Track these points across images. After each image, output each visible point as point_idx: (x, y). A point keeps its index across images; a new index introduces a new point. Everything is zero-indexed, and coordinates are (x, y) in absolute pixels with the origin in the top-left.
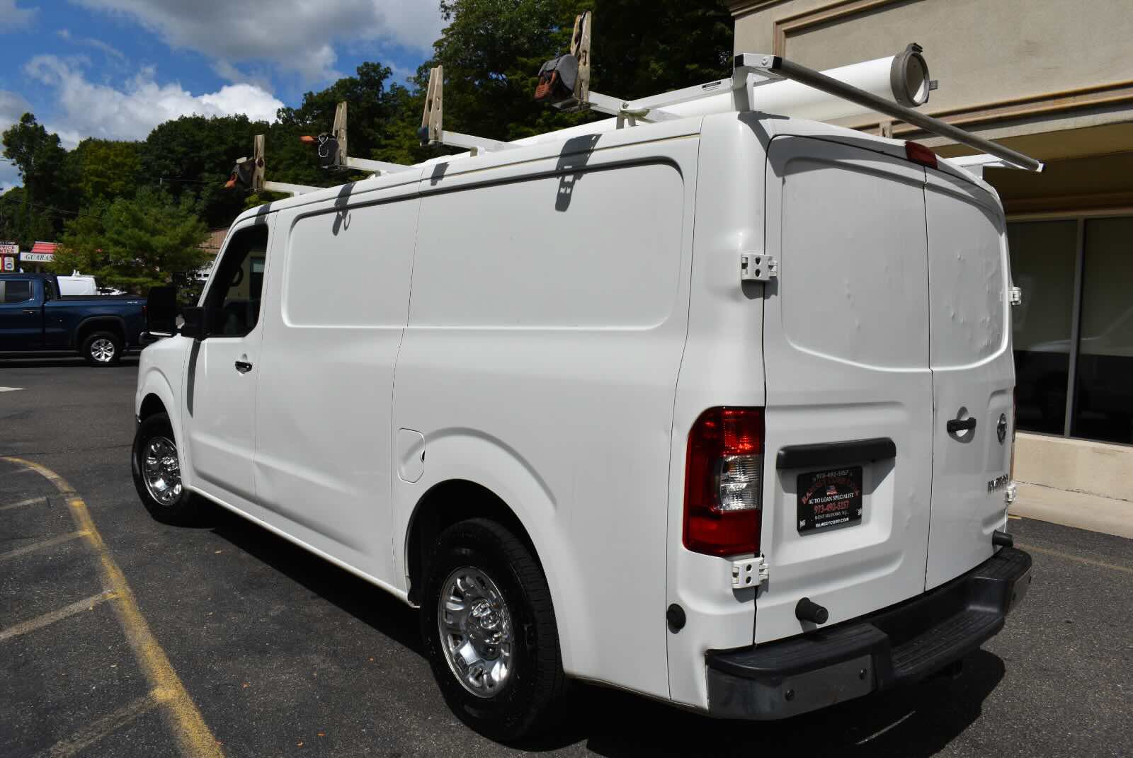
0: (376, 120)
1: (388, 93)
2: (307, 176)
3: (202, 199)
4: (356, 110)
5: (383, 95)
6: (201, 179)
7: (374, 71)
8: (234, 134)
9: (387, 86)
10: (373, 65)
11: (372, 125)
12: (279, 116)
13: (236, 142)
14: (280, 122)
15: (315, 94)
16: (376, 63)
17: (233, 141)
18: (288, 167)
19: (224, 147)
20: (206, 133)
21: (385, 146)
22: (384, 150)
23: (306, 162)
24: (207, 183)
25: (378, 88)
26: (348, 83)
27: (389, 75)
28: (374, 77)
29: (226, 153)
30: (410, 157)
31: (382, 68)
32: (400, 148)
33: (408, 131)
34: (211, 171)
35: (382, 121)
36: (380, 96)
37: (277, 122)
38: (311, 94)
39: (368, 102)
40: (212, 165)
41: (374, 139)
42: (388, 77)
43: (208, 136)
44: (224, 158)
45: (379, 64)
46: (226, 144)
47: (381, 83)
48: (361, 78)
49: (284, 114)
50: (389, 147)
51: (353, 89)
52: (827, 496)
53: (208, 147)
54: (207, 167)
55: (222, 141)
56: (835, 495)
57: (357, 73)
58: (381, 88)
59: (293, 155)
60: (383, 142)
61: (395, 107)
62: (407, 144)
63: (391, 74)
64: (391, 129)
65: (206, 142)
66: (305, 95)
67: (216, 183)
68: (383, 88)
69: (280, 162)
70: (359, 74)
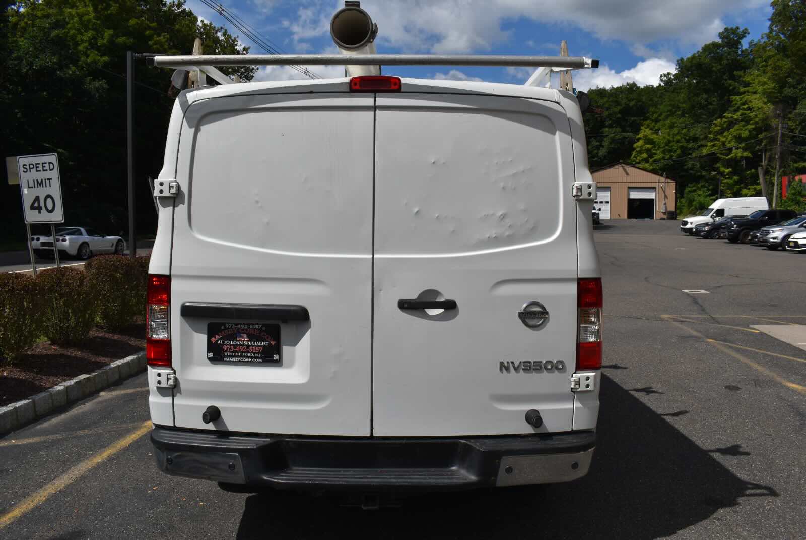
0: (735, 72)
1: (746, 50)
2: (681, 123)
3: (603, 147)
4: (719, 67)
5: (742, 51)
6: (602, 132)
7: (733, 33)
8: (627, 98)
9: (745, 44)
10: (732, 29)
11: (733, 77)
12: (661, 80)
13: (628, 103)
14: (663, 84)
15: (685, 59)
16: (735, 27)
17: (625, 103)
18: (667, 117)
19: (619, 108)
20: (606, 99)
21: (743, 93)
22: (742, 96)
23: (680, 113)
24: (607, 135)
25: (737, 46)
26: (711, 47)
27: (746, 35)
28: (733, 38)
29: (620, 112)
30: (763, 99)
31: (741, 30)
32: (755, 93)
33: (761, 78)
34: (610, 126)
35: (741, 73)
36: (740, 53)
37: (660, 85)
38: (682, 60)
39: (728, 60)
40: (610, 122)
41: (735, 88)
42: (745, 37)
43: (607, 101)
44: (619, 116)
45: (738, 28)
46: (621, 106)
47: (740, 42)
48: (722, 41)
49: (666, 78)
50: (747, 93)
51: (716, 50)
52: (237, 341)
53: (608, 109)
54: (607, 123)
55: (617, 103)
56: (246, 341)
57: (719, 38)
58: (740, 47)
59: (670, 108)
60: (742, 90)
61: (752, 61)
62: (760, 89)
63: (749, 33)
64: (747, 79)
65: (606, 106)
66: (677, 61)
67: (613, 135)
68: (742, 46)
69: (661, 115)
70: (721, 38)
